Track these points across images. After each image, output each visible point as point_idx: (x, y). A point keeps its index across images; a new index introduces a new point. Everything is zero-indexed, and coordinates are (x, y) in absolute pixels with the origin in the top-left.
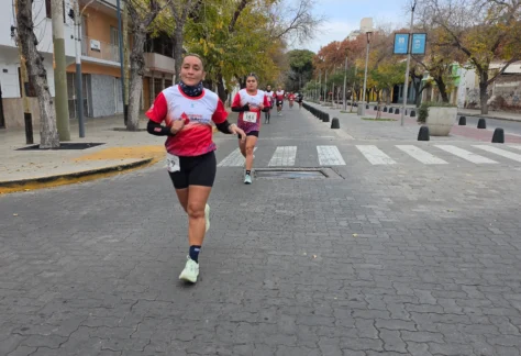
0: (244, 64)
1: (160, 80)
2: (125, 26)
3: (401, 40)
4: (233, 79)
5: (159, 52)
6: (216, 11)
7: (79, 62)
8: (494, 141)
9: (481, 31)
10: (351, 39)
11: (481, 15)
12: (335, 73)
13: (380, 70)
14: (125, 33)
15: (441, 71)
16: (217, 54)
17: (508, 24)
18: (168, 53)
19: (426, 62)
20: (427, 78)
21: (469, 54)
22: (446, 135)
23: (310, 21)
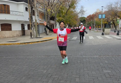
0: (69, 21)
1: (52, 25)
2: (46, 16)
3: (100, 16)
4: (67, 24)
5: (52, 20)
6: (63, 11)
7: (39, 23)
8: (117, 35)
10: (94, 14)
12: (89, 22)
14: (46, 17)
15: (114, 21)
16: (63, 20)
18: (53, 20)
20: (111, 22)
21: (119, 17)
22: (109, 34)
23: (83, 11)
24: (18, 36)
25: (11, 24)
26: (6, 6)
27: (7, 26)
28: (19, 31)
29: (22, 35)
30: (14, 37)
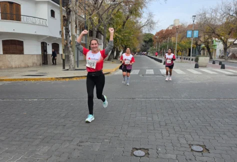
3: (189, 33)
8: (221, 68)
9: (224, 27)
10: (170, 28)
11: (224, 20)
12: (163, 43)
13: (182, 42)
15: (208, 43)
16: (118, 37)
17: (234, 24)
19: (202, 39)
20: (203, 46)
21: (219, 36)
22: (205, 67)
23: (152, 23)
24: (35, 65)
25: (22, 42)
26: (14, 5)
27: (14, 46)
28: (37, 55)
29: (41, 63)
30: (28, 67)
